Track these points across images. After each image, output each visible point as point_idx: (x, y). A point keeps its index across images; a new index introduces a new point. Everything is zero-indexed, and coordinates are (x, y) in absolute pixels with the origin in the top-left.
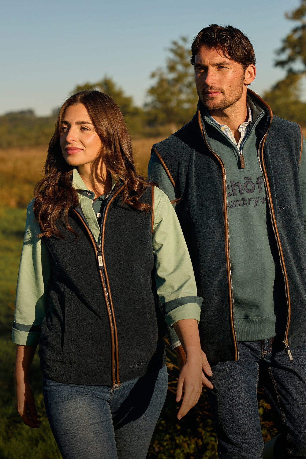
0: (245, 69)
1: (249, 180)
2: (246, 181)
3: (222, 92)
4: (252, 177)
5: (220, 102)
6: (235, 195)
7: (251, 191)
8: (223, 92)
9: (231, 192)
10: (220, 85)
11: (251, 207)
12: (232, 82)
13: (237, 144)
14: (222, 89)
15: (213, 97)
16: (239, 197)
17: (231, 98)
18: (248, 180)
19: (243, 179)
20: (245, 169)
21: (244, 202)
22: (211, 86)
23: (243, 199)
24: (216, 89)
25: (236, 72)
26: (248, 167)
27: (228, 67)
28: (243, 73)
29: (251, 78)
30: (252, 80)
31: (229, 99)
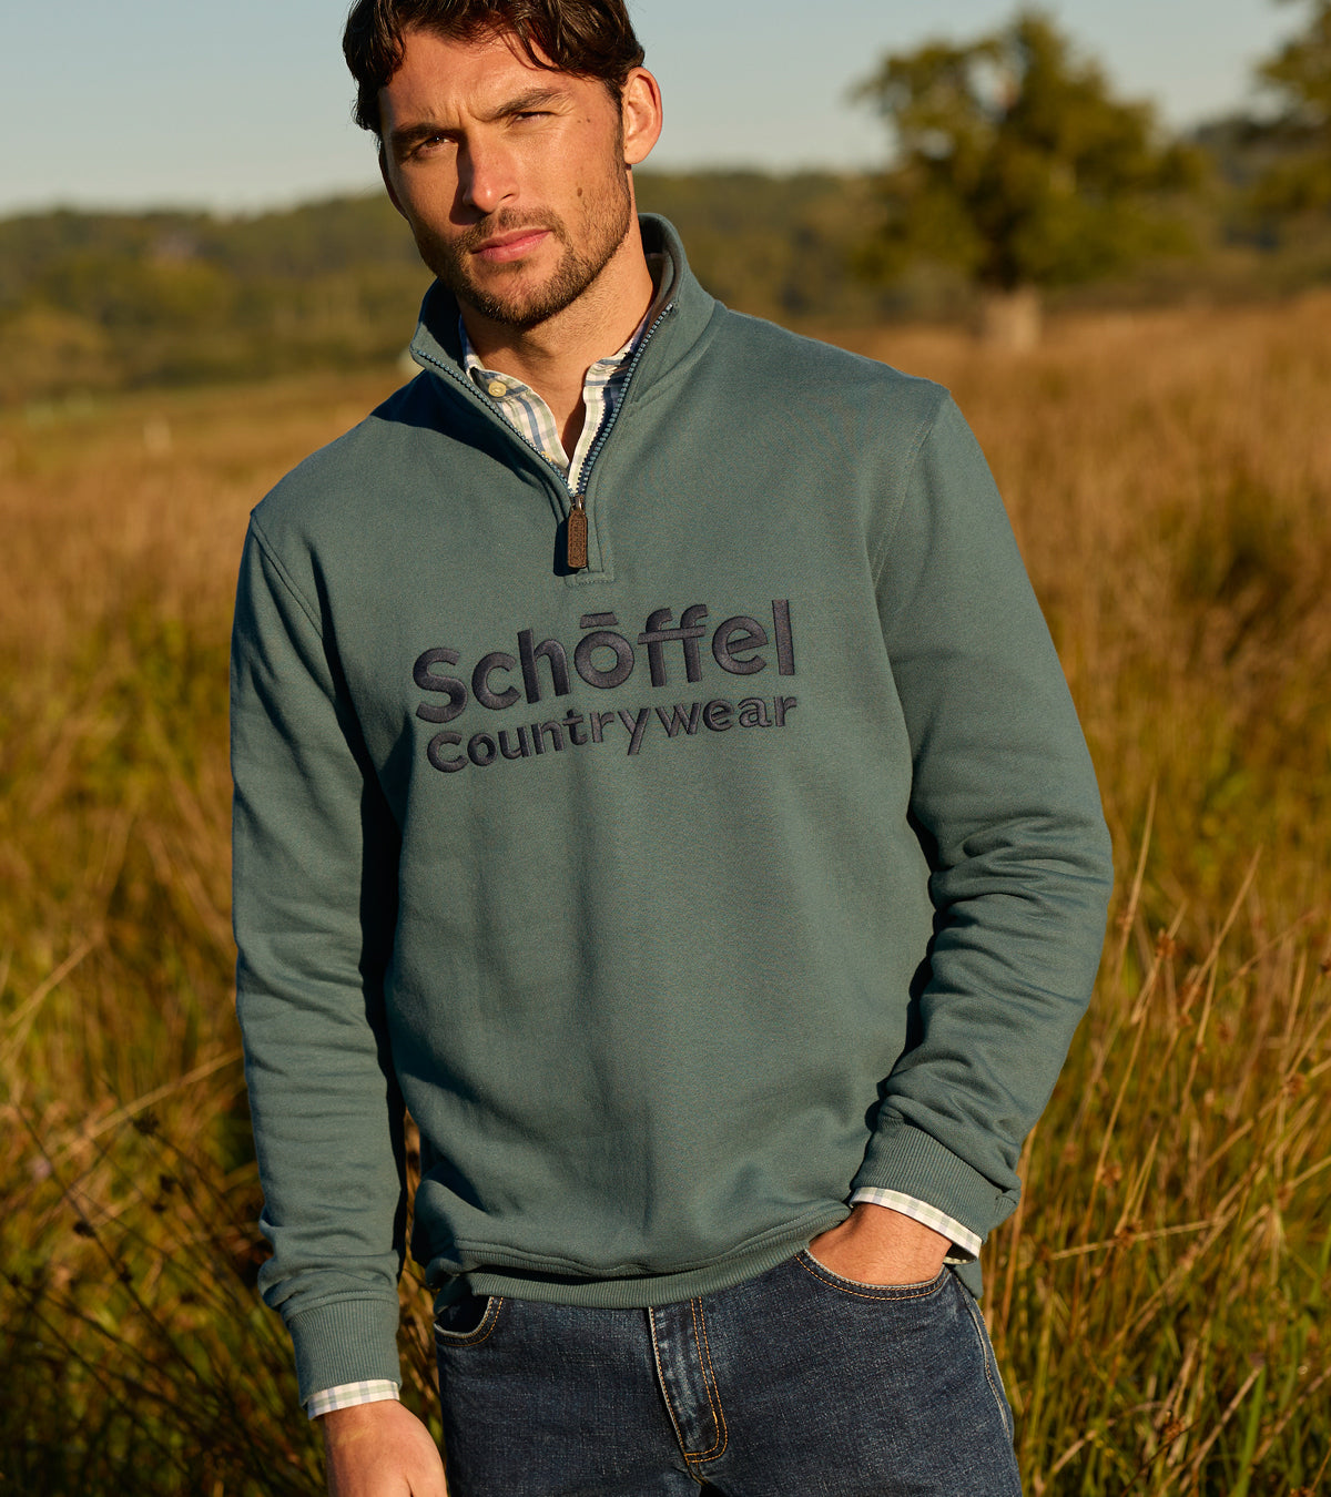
0: (617, 95)
1: (606, 628)
2: (589, 631)
3: (553, 230)
4: (620, 616)
5: (551, 274)
6: (537, 699)
7: (612, 679)
8: (556, 229)
9: (520, 684)
10: (537, 199)
11: (609, 752)
12: (582, 169)
13: (571, 462)
14: (551, 214)
15: (519, 258)
16: (551, 707)
17: (591, 243)
18: (598, 628)
19: (576, 621)
20: (587, 578)
21: (573, 731)
22: (505, 210)
23: (570, 714)
24: (526, 220)
25: (589, 121)
26: (610, 567)
27: (555, 111)
28: (616, 118)
29: (646, 132)
30: (652, 140)
31: (585, 253)
